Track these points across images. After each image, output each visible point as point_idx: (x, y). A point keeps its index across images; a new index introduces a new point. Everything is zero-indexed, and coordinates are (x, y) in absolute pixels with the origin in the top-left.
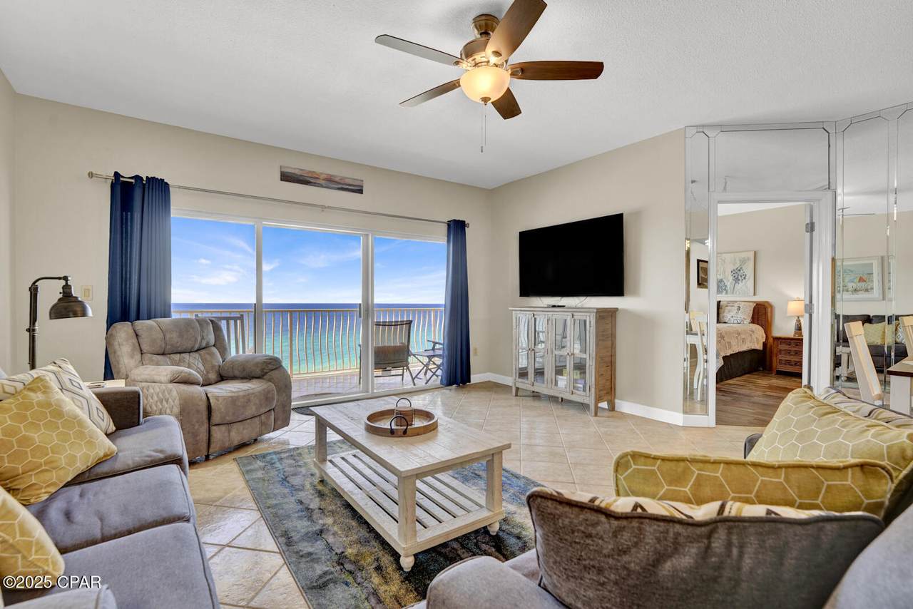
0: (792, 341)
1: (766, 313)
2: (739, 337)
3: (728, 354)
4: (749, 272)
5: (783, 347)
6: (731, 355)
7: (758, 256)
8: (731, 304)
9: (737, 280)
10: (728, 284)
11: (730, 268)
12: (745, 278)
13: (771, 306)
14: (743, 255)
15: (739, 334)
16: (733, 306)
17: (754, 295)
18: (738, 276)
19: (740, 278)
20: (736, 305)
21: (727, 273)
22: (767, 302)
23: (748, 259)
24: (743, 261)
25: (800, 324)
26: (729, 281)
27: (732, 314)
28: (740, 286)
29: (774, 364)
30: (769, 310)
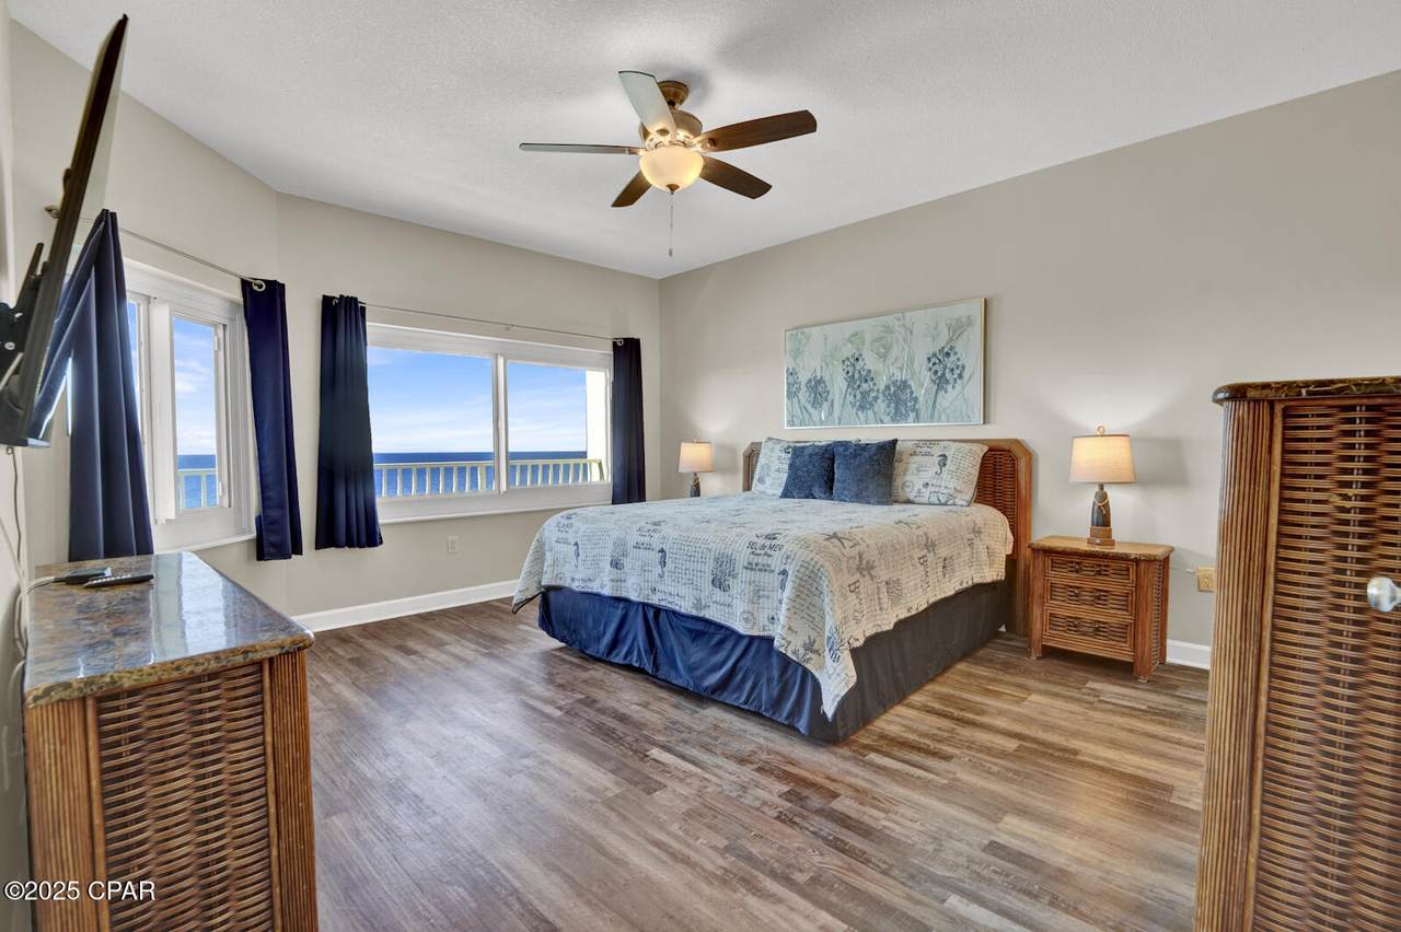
0: (1087, 562)
1: (1014, 474)
2: (930, 557)
3: (888, 626)
4: (971, 359)
5: (1061, 577)
6: (900, 624)
7: (994, 309)
8: (925, 450)
9: (941, 382)
10: (921, 394)
11: (924, 348)
12: (960, 376)
13: (1028, 454)
14: (960, 311)
15: (930, 545)
16: (927, 454)
17: (984, 423)
18: (944, 369)
19: (948, 375)
20: (937, 451)
21: (916, 364)
22: (1017, 441)
23: (970, 322)
24: (958, 329)
25: (1107, 506)
26: (922, 386)
27: (928, 476)
28: (948, 397)
29: (1037, 626)
30: (1022, 465)
